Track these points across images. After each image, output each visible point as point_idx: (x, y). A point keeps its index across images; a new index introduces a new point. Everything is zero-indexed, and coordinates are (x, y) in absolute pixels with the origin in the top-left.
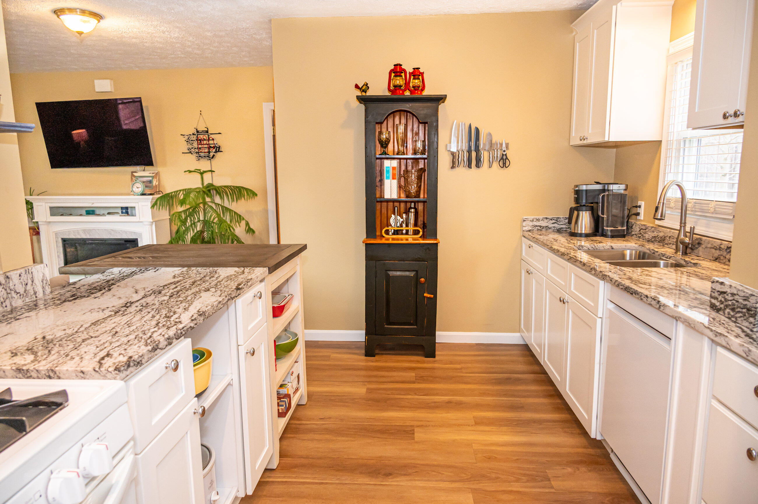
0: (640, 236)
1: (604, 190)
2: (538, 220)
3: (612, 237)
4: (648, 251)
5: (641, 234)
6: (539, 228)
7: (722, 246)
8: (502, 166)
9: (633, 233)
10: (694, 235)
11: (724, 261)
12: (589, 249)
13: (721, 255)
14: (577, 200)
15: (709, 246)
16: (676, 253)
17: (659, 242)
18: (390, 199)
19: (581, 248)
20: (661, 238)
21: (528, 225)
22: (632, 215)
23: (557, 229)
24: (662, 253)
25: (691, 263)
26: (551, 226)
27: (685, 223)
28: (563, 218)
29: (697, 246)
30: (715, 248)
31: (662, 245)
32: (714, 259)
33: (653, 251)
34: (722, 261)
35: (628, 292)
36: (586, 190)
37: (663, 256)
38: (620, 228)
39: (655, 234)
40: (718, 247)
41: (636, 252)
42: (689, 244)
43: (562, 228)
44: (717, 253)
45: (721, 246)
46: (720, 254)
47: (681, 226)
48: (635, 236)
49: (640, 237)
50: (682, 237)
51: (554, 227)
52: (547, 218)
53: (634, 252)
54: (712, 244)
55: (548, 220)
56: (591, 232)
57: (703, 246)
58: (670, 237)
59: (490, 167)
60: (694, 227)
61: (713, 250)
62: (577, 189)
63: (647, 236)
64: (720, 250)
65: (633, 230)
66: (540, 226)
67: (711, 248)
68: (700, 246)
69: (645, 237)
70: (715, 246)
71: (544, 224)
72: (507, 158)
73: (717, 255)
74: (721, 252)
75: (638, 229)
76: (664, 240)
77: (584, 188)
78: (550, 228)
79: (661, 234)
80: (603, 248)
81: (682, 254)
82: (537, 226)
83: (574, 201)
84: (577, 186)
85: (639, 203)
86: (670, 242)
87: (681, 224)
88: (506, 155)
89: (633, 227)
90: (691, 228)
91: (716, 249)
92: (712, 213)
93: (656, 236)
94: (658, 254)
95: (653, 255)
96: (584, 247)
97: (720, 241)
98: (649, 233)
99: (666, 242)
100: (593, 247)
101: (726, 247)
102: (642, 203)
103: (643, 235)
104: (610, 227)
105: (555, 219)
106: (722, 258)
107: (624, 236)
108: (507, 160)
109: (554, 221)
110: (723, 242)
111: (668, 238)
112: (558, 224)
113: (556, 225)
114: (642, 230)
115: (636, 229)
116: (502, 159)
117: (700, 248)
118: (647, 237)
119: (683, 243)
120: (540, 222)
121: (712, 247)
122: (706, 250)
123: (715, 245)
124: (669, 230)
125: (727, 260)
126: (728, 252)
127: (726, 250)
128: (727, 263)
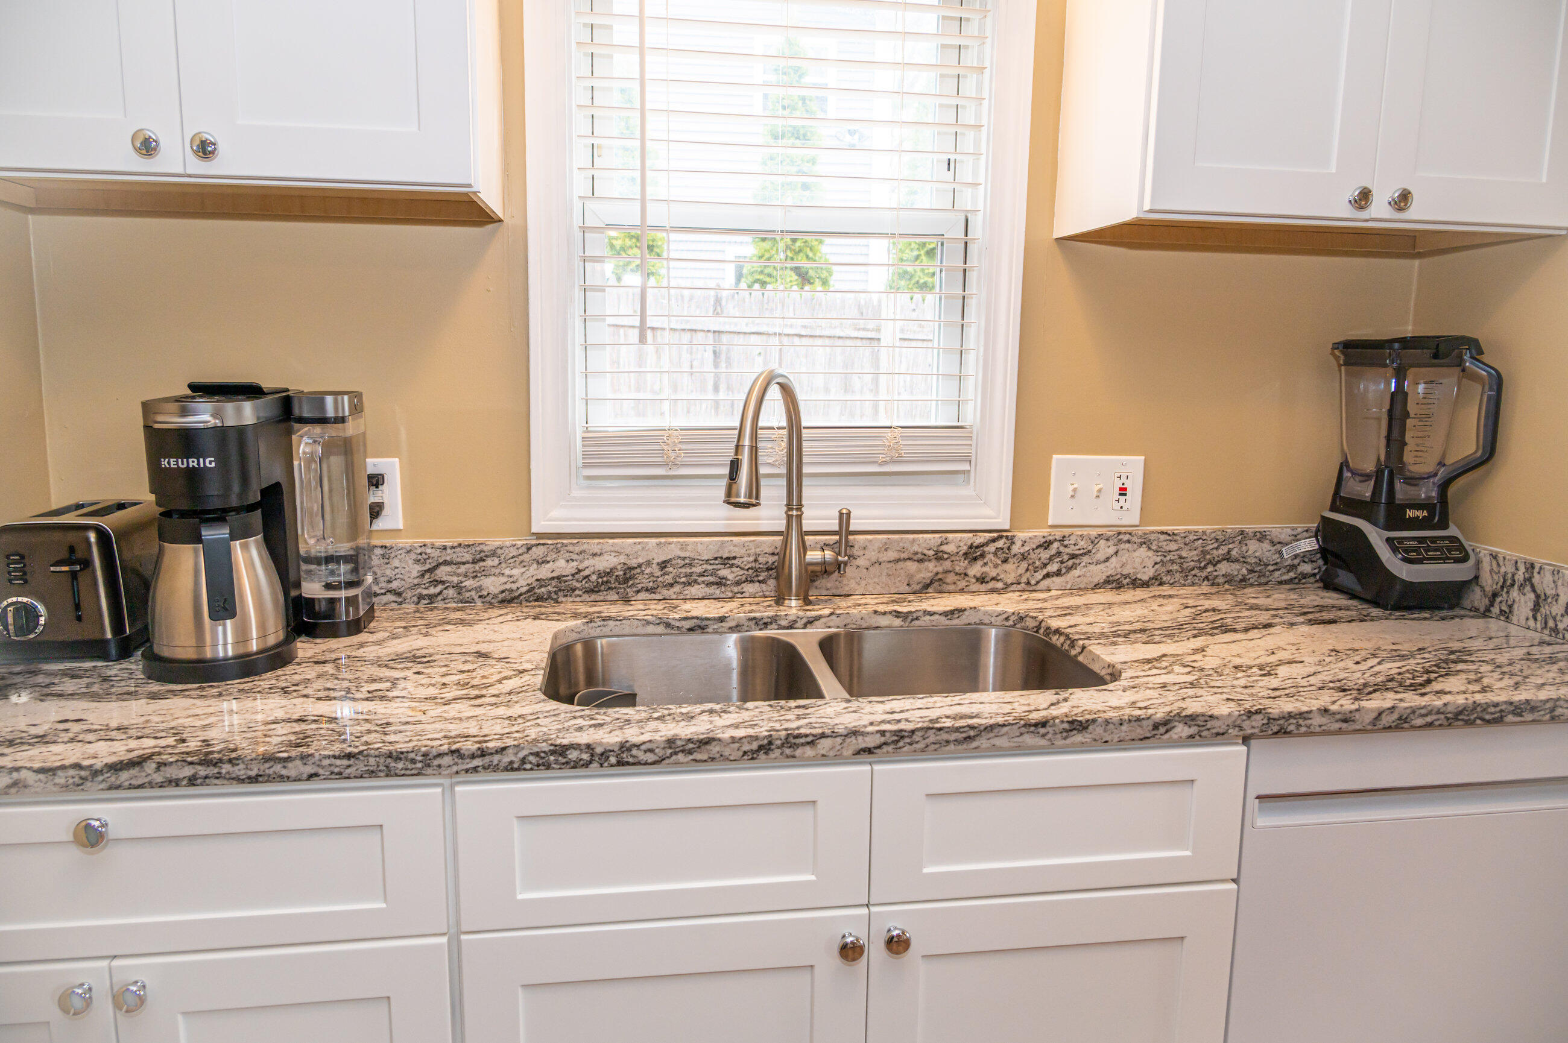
7: (950, 548)
11: (962, 584)
13: (947, 572)
15: (892, 555)
17: (602, 590)
20: (606, 574)
27: (802, 507)
30: (920, 556)
32: (920, 587)
34: (954, 587)
39: (560, 568)
40: (931, 553)
44: (930, 570)
45: (944, 548)
46: (940, 569)
47: (789, 518)
54: (903, 550)
57: (858, 562)
58: (663, 565)
60: (849, 514)
61: (912, 566)
63: (493, 585)
64: (939, 559)
67: (898, 561)
69: (479, 589)
70: (916, 553)
73: (930, 575)
74: (948, 563)
76: (627, 579)
79: (601, 564)
85: (373, 464)
86: (667, 579)
90: (841, 514)
91: (920, 561)
92: (885, 463)
93: (571, 571)
97: (937, 535)
99: (644, 581)
101: (965, 549)
102: (390, 466)
103: (457, 587)
106: (950, 578)
110: (950, 536)
111: (651, 570)
114: (444, 570)
115: (390, 571)
117: (848, 572)
118: (497, 589)
121: (905, 555)
122: (873, 569)
123: (916, 548)
124: (654, 541)
125: (974, 580)
126: (975, 559)
127: (965, 554)
128: (976, 587)
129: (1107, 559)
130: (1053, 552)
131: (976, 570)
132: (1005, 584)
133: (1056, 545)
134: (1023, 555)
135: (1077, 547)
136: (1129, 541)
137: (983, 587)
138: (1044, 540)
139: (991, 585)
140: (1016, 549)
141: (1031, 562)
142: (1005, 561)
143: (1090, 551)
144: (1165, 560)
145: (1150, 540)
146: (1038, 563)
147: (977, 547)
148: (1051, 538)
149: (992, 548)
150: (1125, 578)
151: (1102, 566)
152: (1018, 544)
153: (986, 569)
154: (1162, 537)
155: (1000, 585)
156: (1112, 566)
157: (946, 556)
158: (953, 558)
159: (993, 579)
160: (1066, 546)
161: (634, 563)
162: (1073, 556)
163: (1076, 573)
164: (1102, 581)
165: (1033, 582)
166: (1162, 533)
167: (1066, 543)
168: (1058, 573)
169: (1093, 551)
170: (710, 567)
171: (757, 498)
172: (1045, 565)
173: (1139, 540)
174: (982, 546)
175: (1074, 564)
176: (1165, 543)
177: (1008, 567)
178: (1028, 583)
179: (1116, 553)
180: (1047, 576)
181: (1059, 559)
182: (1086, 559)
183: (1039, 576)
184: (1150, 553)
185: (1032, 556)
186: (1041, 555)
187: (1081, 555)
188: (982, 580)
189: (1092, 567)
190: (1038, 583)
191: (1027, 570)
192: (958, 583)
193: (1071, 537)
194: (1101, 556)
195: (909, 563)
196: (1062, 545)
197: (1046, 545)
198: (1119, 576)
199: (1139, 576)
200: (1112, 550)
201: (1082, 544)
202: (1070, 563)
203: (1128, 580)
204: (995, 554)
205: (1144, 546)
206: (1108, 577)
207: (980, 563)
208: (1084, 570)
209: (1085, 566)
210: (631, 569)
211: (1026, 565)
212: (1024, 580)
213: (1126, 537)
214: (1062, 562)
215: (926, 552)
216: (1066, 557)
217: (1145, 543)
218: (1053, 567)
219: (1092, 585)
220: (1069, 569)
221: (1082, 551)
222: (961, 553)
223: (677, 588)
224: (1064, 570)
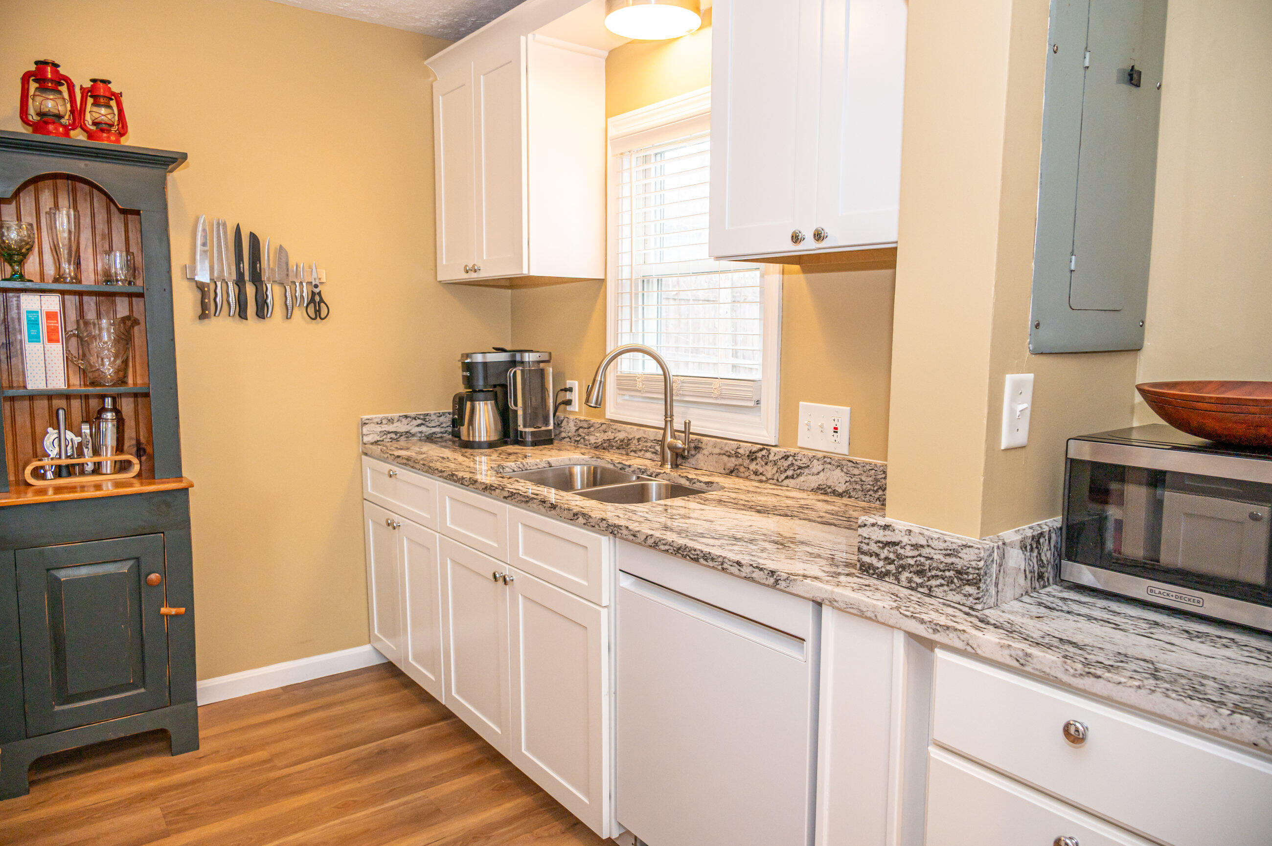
0: (578, 439)
1: (513, 363)
2: (391, 421)
3: (535, 444)
4: (611, 467)
5: (579, 435)
6: (393, 436)
7: (741, 451)
8: (313, 316)
9: (563, 435)
10: (691, 436)
11: (747, 474)
12: (514, 471)
13: (741, 465)
14: (469, 381)
15: (717, 451)
16: (662, 465)
17: (618, 448)
18: (42, 390)
19: (501, 470)
20: (622, 441)
21: (374, 432)
22: (560, 404)
23: (425, 436)
24: (639, 468)
25: (700, 482)
26: (415, 430)
27: (672, 416)
28: (435, 414)
29: (693, 452)
30: (729, 453)
31: (624, 453)
32: (728, 471)
33: (620, 466)
34: (742, 475)
35: (684, 557)
36: (485, 364)
37: (643, 473)
38: (544, 428)
39: (610, 435)
40: (733, 452)
41: (589, 469)
42: (684, 450)
43: (434, 433)
44: (732, 462)
45: (739, 450)
46: (737, 463)
47: (666, 422)
48: (568, 439)
49: (578, 441)
50: (669, 439)
51: (421, 432)
52: (406, 417)
53: (585, 468)
54: (721, 449)
55: (409, 419)
56: (496, 438)
57: (705, 452)
58: (639, 440)
59: (288, 317)
60: (690, 422)
61: (725, 458)
62: (468, 360)
63: (592, 439)
64: (737, 457)
65: (562, 429)
66: (396, 433)
67: (720, 454)
68: (699, 452)
69: (589, 440)
70: (727, 452)
71: (401, 427)
72: (322, 300)
73: (733, 465)
74: (740, 460)
75: (574, 429)
76: (628, 445)
77: (479, 358)
78: (413, 435)
79: (621, 436)
80: (536, 467)
81: (672, 468)
82: (389, 433)
83: (463, 383)
84: (468, 356)
85: (569, 383)
86: (640, 447)
87: (666, 417)
88: (319, 294)
89: (563, 425)
90: (685, 423)
91: (729, 456)
92: (716, 398)
93: (613, 437)
94: (632, 469)
95: (622, 472)
96: (507, 469)
97: (736, 443)
98: (598, 435)
99: (633, 447)
100: (521, 466)
101: (748, 453)
102: (575, 384)
103: (584, 438)
104: (530, 426)
105: (422, 417)
106: (742, 469)
107: (550, 442)
108: (322, 305)
109: (419, 422)
110: (742, 444)
111: (635, 441)
112: (428, 427)
113: (423, 429)
114: (581, 430)
115: (570, 428)
116: (312, 300)
117: (700, 456)
118: (593, 441)
119: (672, 448)
120: (395, 425)
121: (722, 452)
122: (710, 457)
123: (727, 449)
124: (636, 428)
125: (752, 473)
126: (753, 460)
127: (748, 456)
128: (753, 477)
129: (818, 473)
130: (789, 463)
131: (753, 466)
132: (767, 478)
133: (791, 458)
134: (774, 461)
135: (802, 462)
136: (830, 463)
137: (757, 478)
138: (785, 454)
139: (761, 477)
140: (771, 457)
141: (779, 467)
142: (766, 464)
143: (808, 466)
144: (852, 480)
145: (842, 465)
146: (782, 469)
147: (753, 453)
148: (788, 454)
149: (759, 455)
150: (829, 488)
151: (815, 477)
152: (773, 454)
153: (757, 467)
154: (850, 464)
155: (764, 478)
156: (821, 478)
157: (739, 455)
158: (743, 457)
159: (761, 474)
160: (796, 460)
161: (630, 437)
162: (800, 468)
163: (802, 478)
164: (816, 487)
165: (780, 480)
166: (850, 461)
167: (796, 458)
168: (792, 477)
169: (811, 466)
170: (653, 444)
171: (600, 405)
172: (786, 470)
173: (836, 464)
174: (756, 452)
175: (800, 473)
176: (851, 469)
177: (768, 468)
178: (778, 480)
179: (823, 470)
180: (787, 477)
181: (792, 468)
182: (806, 471)
183: (783, 476)
184: (843, 474)
185: (779, 463)
186: (784, 464)
187: (804, 467)
188: (756, 473)
189: (810, 477)
190: (782, 481)
191: (777, 472)
192: (746, 473)
193: (799, 455)
194: (815, 470)
195: (724, 456)
196: (794, 459)
197: (786, 457)
198: (825, 486)
199: (837, 489)
200: (820, 468)
201: (804, 460)
202: (799, 471)
203: (830, 490)
204: (761, 458)
205: (839, 468)
206: (819, 485)
207: (755, 463)
208: (806, 478)
209: (806, 475)
210: (629, 440)
211: (776, 469)
212: (775, 478)
213: (828, 460)
214: (794, 470)
215: (731, 451)
216: (796, 468)
217: (839, 466)
218: (789, 473)
219: (810, 489)
220: (798, 475)
221: (804, 465)
222: (746, 455)
223: (643, 452)
224: (795, 476)
